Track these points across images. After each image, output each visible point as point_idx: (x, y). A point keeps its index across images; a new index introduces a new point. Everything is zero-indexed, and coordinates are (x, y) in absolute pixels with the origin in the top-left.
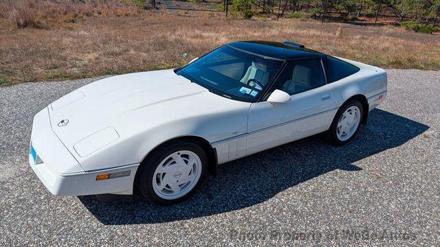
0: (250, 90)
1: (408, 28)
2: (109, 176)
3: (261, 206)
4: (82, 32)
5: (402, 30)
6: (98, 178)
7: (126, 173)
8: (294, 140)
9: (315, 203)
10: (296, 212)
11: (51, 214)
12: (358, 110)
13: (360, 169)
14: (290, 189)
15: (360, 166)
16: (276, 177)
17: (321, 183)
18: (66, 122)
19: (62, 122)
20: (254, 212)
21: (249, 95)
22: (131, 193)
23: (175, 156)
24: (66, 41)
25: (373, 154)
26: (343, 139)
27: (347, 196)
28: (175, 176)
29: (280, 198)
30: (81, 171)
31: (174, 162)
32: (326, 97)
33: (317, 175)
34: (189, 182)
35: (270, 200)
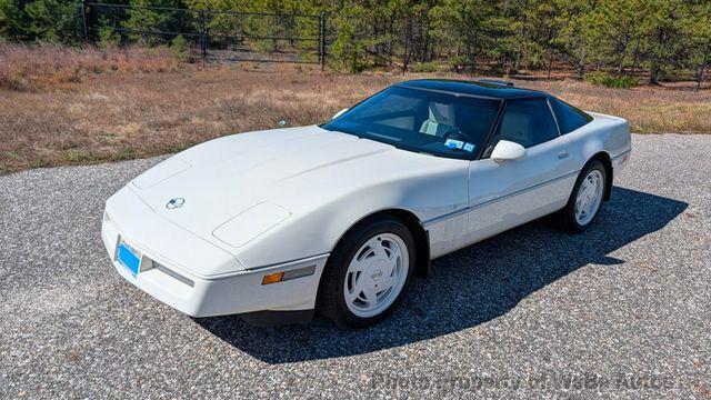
0: (462, 143)
1: (595, 82)
2: (283, 277)
3: (505, 319)
4: (97, 96)
5: (587, 85)
6: (267, 281)
7: (309, 271)
8: (511, 227)
9: (582, 311)
10: (559, 324)
11: (170, 355)
12: (600, 176)
13: (622, 262)
14: (535, 293)
15: (620, 258)
16: (508, 280)
17: (576, 284)
18: (179, 202)
19: (173, 202)
20: (497, 328)
21: (462, 150)
22: (311, 306)
23: (374, 243)
24: (75, 108)
25: (630, 240)
26: (582, 223)
27: (622, 298)
28: (373, 277)
29: (525, 307)
30: (240, 269)
31: (373, 254)
32: (562, 154)
33: (566, 273)
34: (391, 288)
35: (514, 311)
